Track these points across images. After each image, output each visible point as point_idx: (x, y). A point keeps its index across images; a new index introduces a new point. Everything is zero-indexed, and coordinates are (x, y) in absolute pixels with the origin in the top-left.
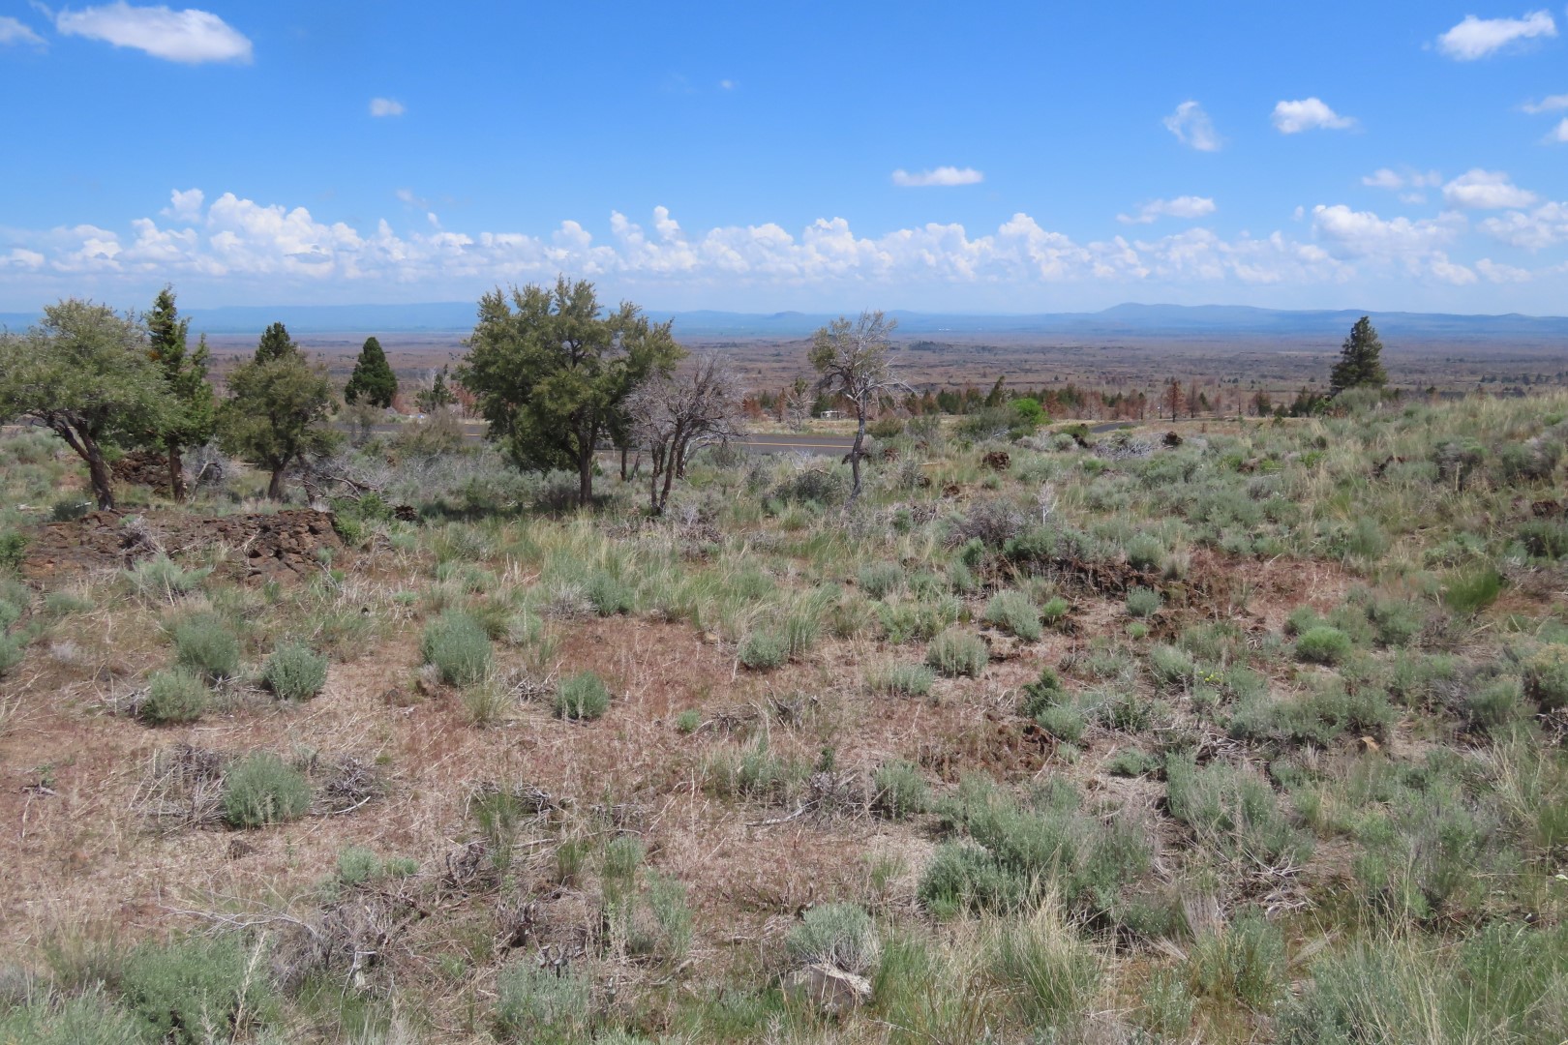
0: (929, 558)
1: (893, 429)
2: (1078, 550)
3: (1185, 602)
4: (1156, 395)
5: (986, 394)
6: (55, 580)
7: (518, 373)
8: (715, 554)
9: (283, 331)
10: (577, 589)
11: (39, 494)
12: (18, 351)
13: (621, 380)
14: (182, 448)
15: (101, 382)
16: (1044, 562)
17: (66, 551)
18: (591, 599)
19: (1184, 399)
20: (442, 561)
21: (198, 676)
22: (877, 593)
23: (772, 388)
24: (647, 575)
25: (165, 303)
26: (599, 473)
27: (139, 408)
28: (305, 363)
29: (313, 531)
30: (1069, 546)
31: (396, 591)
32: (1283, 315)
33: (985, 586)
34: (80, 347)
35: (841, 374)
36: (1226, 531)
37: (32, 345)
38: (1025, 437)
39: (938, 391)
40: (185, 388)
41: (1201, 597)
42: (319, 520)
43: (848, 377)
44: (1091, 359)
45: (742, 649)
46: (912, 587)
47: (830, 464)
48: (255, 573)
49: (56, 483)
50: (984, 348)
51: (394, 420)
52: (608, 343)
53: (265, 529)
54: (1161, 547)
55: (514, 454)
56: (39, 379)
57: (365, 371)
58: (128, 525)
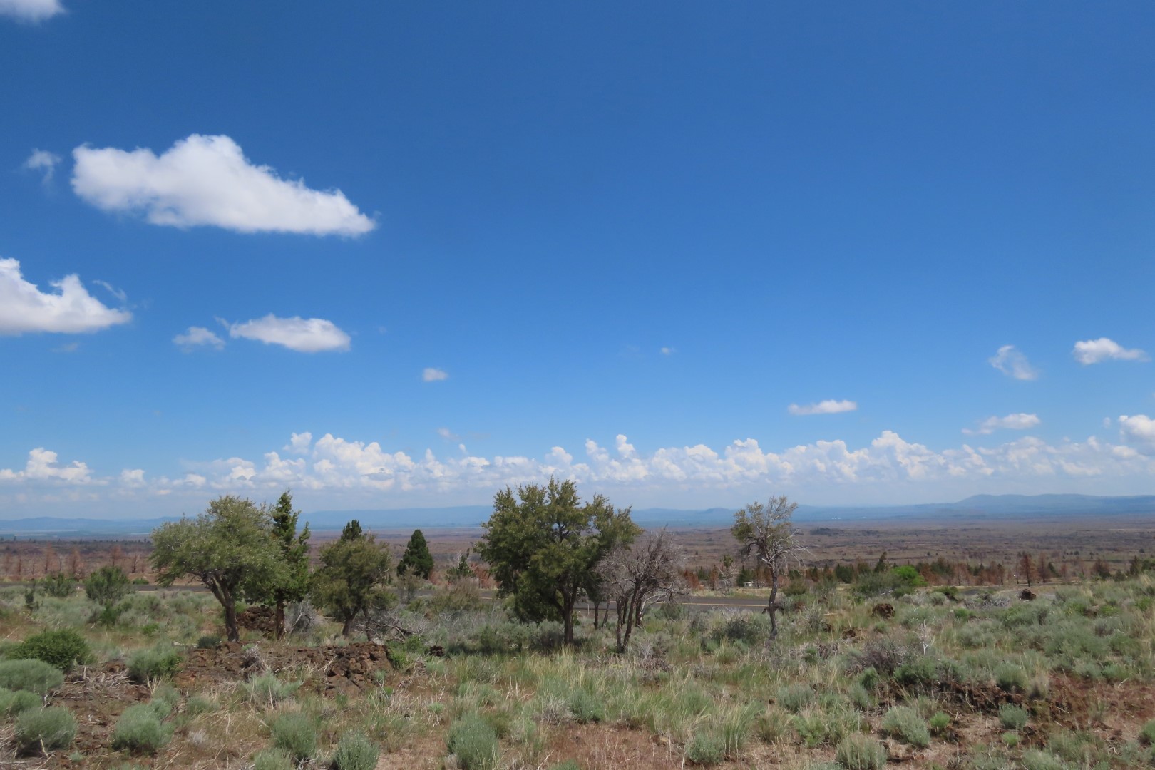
0: (834, 683)
1: (801, 590)
2: (955, 675)
3: (1050, 717)
4: (1012, 566)
5: (873, 565)
6: (197, 689)
7: (520, 546)
8: (666, 681)
9: (358, 525)
10: (562, 701)
11: (188, 635)
12: (190, 530)
13: (594, 551)
14: (285, 603)
15: (241, 550)
16: (928, 684)
17: (204, 669)
18: (572, 710)
19: (1036, 568)
20: (464, 681)
21: (288, 756)
22: (795, 709)
23: (706, 565)
24: (614, 694)
25: (285, 501)
26: (578, 623)
27: (263, 570)
28: (373, 543)
29: (373, 658)
30: (947, 672)
31: (430, 702)
32: (1108, 501)
33: (881, 705)
34: (229, 527)
35: (757, 543)
36: (1078, 660)
37: (199, 526)
38: (906, 595)
39: (835, 565)
40: (294, 558)
41: (1062, 713)
42: (378, 650)
43: (762, 545)
44: (955, 538)
45: (688, 749)
46: (822, 705)
47: (752, 615)
48: (331, 687)
49: (199, 628)
50: (868, 532)
51: (431, 587)
52: (585, 524)
53: (340, 655)
54: (1024, 673)
55: (516, 609)
56: (201, 548)
57: (412, 553)
58: (247, 651)
